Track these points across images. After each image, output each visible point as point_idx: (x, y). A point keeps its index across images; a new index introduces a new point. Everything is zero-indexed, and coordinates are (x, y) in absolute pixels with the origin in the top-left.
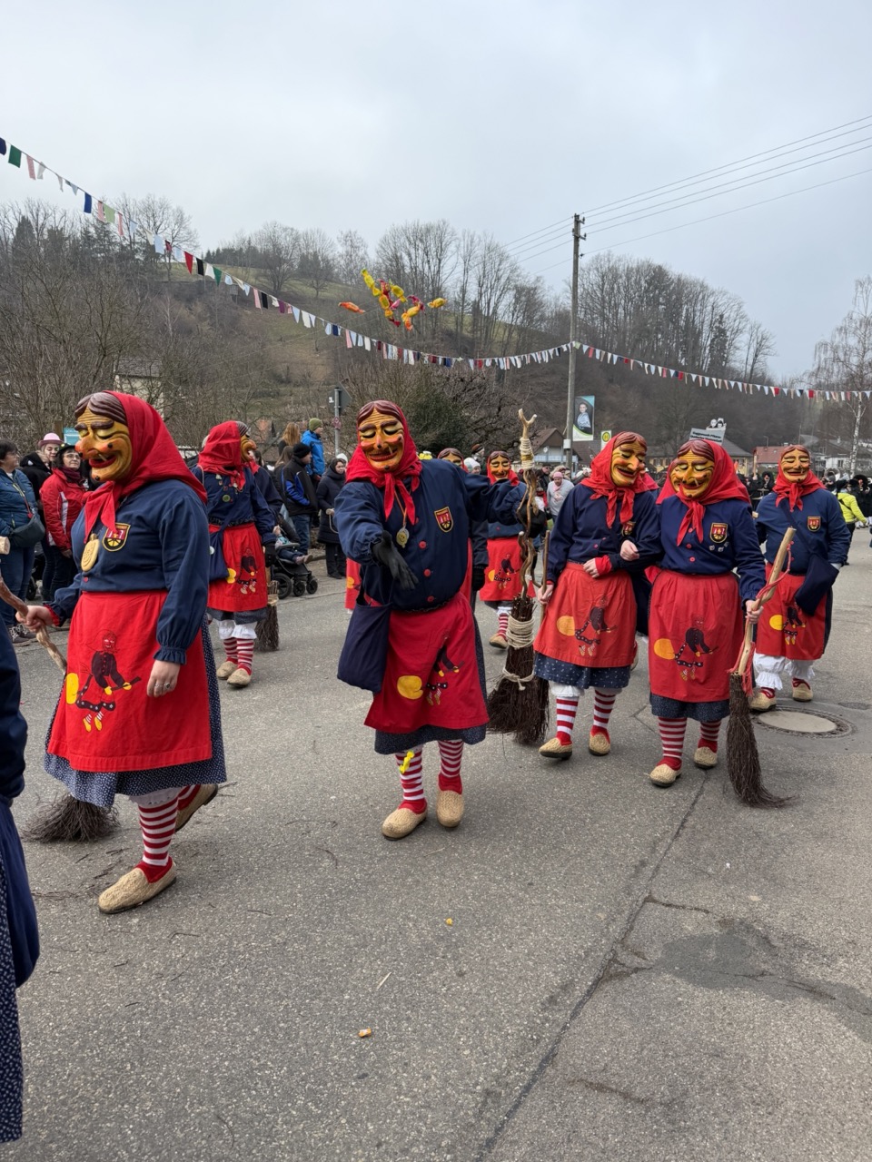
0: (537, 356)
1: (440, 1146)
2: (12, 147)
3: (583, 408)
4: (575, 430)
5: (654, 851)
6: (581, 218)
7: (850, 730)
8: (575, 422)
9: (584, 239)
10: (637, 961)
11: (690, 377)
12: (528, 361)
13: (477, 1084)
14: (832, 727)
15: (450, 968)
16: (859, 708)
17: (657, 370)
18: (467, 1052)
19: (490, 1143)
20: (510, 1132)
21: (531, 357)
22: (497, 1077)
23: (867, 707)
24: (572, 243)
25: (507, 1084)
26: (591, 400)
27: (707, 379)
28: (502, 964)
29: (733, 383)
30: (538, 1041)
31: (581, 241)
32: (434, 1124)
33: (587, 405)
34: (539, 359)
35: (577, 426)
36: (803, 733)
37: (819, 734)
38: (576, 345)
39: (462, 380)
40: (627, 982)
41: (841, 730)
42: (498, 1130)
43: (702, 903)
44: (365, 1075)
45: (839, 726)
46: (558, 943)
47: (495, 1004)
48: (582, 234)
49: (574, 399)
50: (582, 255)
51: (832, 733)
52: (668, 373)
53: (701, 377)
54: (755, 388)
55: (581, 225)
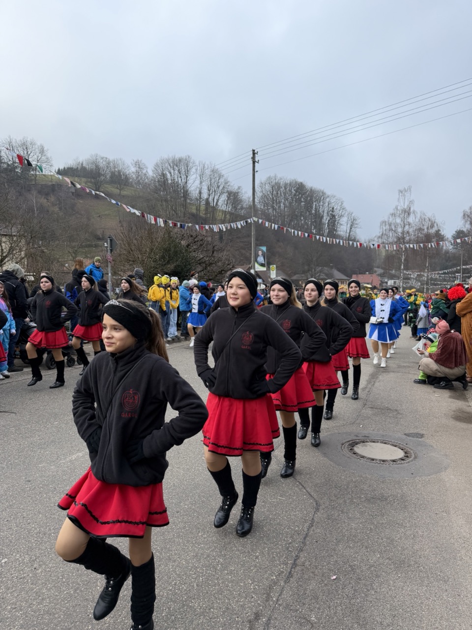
0: (233, 225)
3: (260, 253)
4: (256, 265)
5: (268, 598)
6: (256, 152)
7: (413, 456)
8: (256, 260)
9: (258, 163)
11: (316, 237)
12: (229, 228)
14: (401, 454)
16: (417, 437)
17: (298, 233)
21: (231, 225)
23: (422, 436)
24: (252, 165)
27: (324, 238)
29: (338, 241)
31: (256, 164)
33: (262, 251)
34: (235, 226)
35: (258, 263)
36: (384, 461)
37: (394, 461)
38: (256, 219)
39: (192, 236)
41: (407, 457)
45: (406, 453)
48: (257, 160)
50: (257, 171)
51: (402, 459)
52: (304, 235)
53: (321, 237)
54: (349, 243)
55: (256, 155)
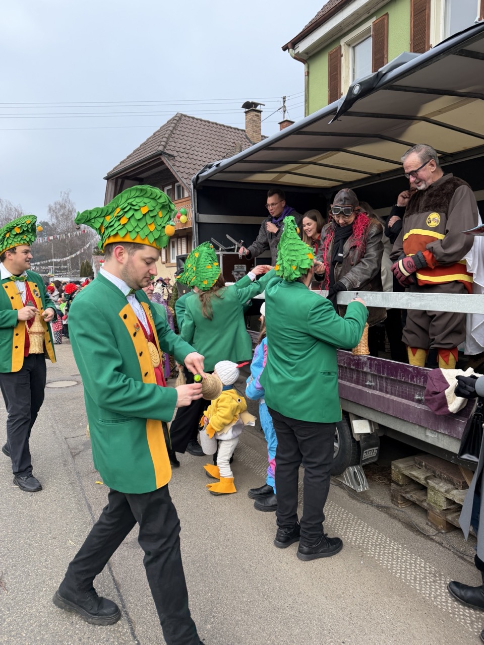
10: (79, 450)
14: (76, 383)
18: (55, 481)
19: (82, 489)
30: (71, 472)
32: (64, 493)
40: (81, 455)
42: (81, 487)
43: (83, 434)
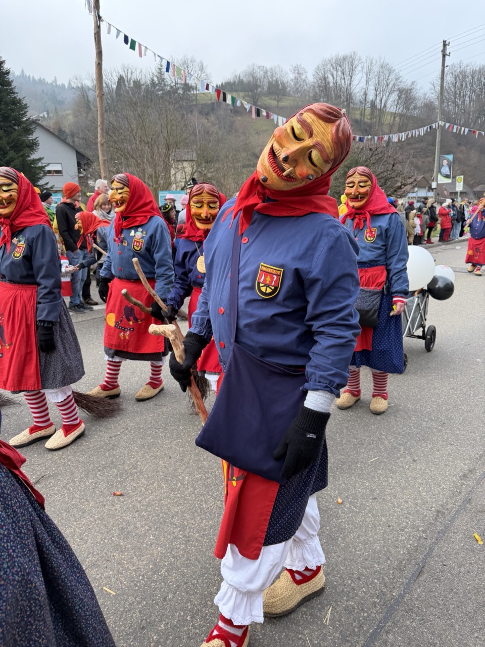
0: (415, 132)
1: (418, 530)
2: (132, 40)
3: (445, 162)
6: (447, 43)
8: (440, 171)
9: (449, 56)
12: (410, 136)
13: (432, 507)
15: (408, 457)
20: (452, 528)
21: (412, 133)
22: (442, 506)
25: (447, 509)
26: (450, 157)
28: (435, 458)
31: (447, 57)
33: (448, 160)
34: (417, 133)
35: (441, 174)
38: (441, 123)
39: (371, 150)
44: (375, 498)
46: (464, 451)
47: (435, 475)
48: (447, 52)
49: (439, 157)
50: (447, 66)
55: (447, 47)
